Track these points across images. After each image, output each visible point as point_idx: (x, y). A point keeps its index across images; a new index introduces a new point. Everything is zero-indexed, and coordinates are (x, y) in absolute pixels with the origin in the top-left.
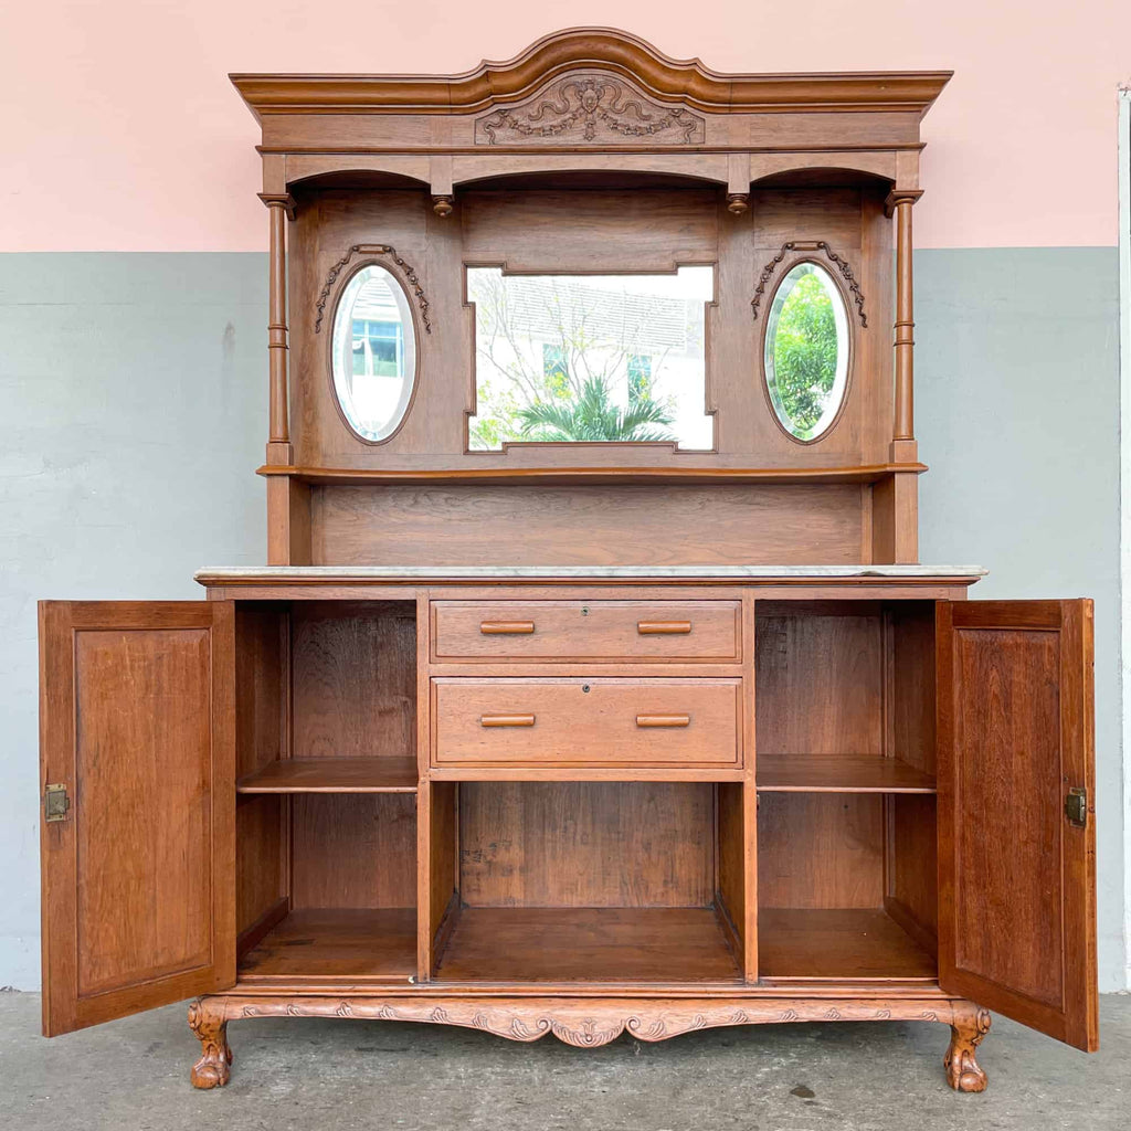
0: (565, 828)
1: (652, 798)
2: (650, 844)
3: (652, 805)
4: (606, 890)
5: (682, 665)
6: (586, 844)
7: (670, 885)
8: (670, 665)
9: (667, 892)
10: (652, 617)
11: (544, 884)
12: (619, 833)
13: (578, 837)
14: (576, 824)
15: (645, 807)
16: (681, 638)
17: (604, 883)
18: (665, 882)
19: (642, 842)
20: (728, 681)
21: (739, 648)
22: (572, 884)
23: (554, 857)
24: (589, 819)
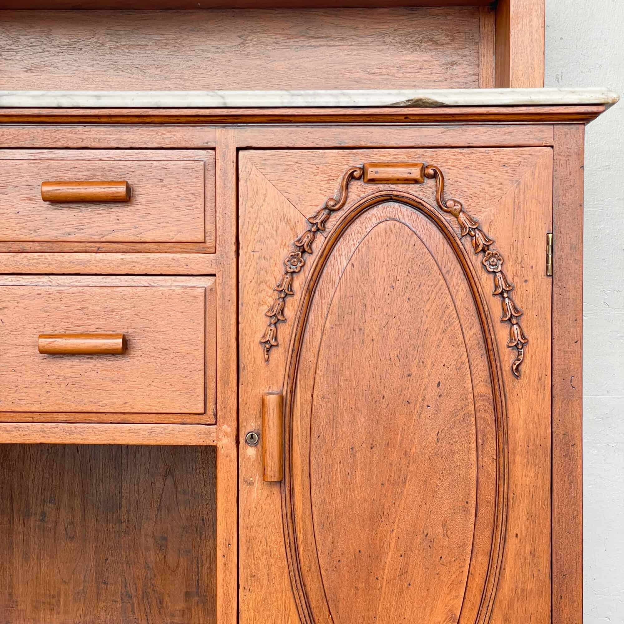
0: (43, 514)
1: (169, 473)
2: (166, 539)
3: (170, 482)
4: (102, 605)
5: (119, 256)
6: (71, 538)
7: (196, 599)
8: (100, 255)
9: (189, 609)
10: (70, 175)
11: (11, 595)
12: (121, 522)
13: (61, 528)
14: (58, 509)
15: (159, 484)
16: (115, 211)
17: (99, 594)
18: (188, 594)
19: (154, 538)
20: (193, 281)
21: (210, 228)
22: (54, 597)
23: (26, 557)
24: (77, 502)
